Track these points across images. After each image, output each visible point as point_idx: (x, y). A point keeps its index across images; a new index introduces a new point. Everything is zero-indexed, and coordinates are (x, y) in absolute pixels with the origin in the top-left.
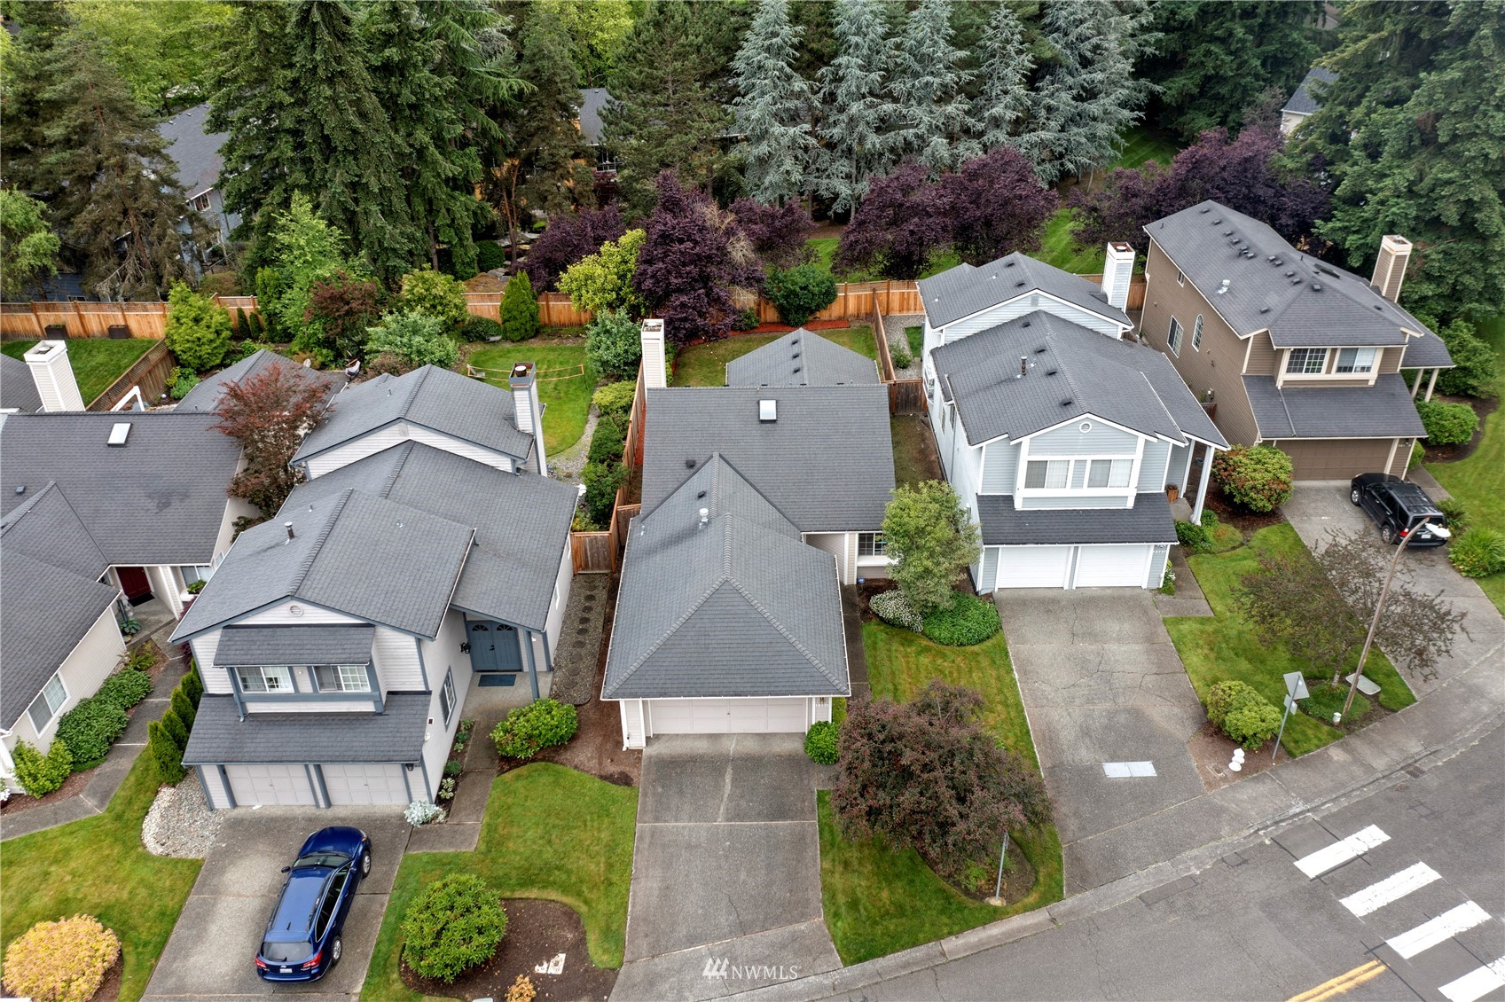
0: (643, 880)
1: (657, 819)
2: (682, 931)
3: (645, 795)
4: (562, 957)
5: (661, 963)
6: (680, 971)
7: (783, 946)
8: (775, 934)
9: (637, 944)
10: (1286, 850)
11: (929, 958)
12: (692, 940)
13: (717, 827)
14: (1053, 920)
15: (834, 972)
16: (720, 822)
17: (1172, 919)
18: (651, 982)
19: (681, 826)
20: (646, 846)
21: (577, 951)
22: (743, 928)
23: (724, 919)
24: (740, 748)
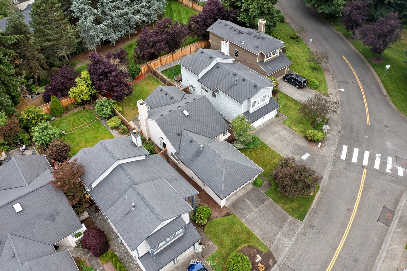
0: (255, 231)
1: (244, 217)
2: (272, 235)
3: (236, 214)
4: (258, 256)
5: (275, 243)
6: (279, 242)
7: (290, 225)
8: (286, 224)
9: (268, 244)
10: (338, 157)
11: (312, 211)
12: (275, 235)
13: (256, 212)
14: (321, 191)
15: (301, 225)
16: (255, 210)
17: (336, 179)
18: (277, 248)
19: (249, 216)
20: (248, 224)
21: (259, 252)
22: (281, 227)
23: (276, 228)
24: (242, 193)
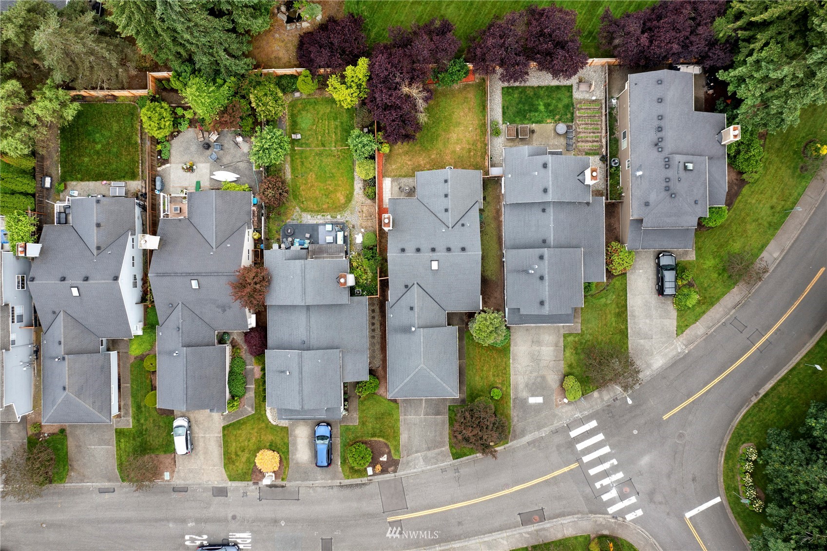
0: (404, 434)
1: (405, 415)
2: (414, 449)
3: (401, 407)
4: (386, 456)
5: (410, 458)
6: (414, 460)
7: (439, 454)
8: (437, 451)
9: (404, 453)
10: (569, 427)
11: (473, 458)
12: (417, 452)
13: (421, 418)
14: (505, 448)
15: (450, 461)
16: (422, 416)
17: (534, 449)
18: (408, 463)
19: (412, 418)
20: (403, 424)
21: (389, 454)
22: (429, 449)
23: (425, 446)
